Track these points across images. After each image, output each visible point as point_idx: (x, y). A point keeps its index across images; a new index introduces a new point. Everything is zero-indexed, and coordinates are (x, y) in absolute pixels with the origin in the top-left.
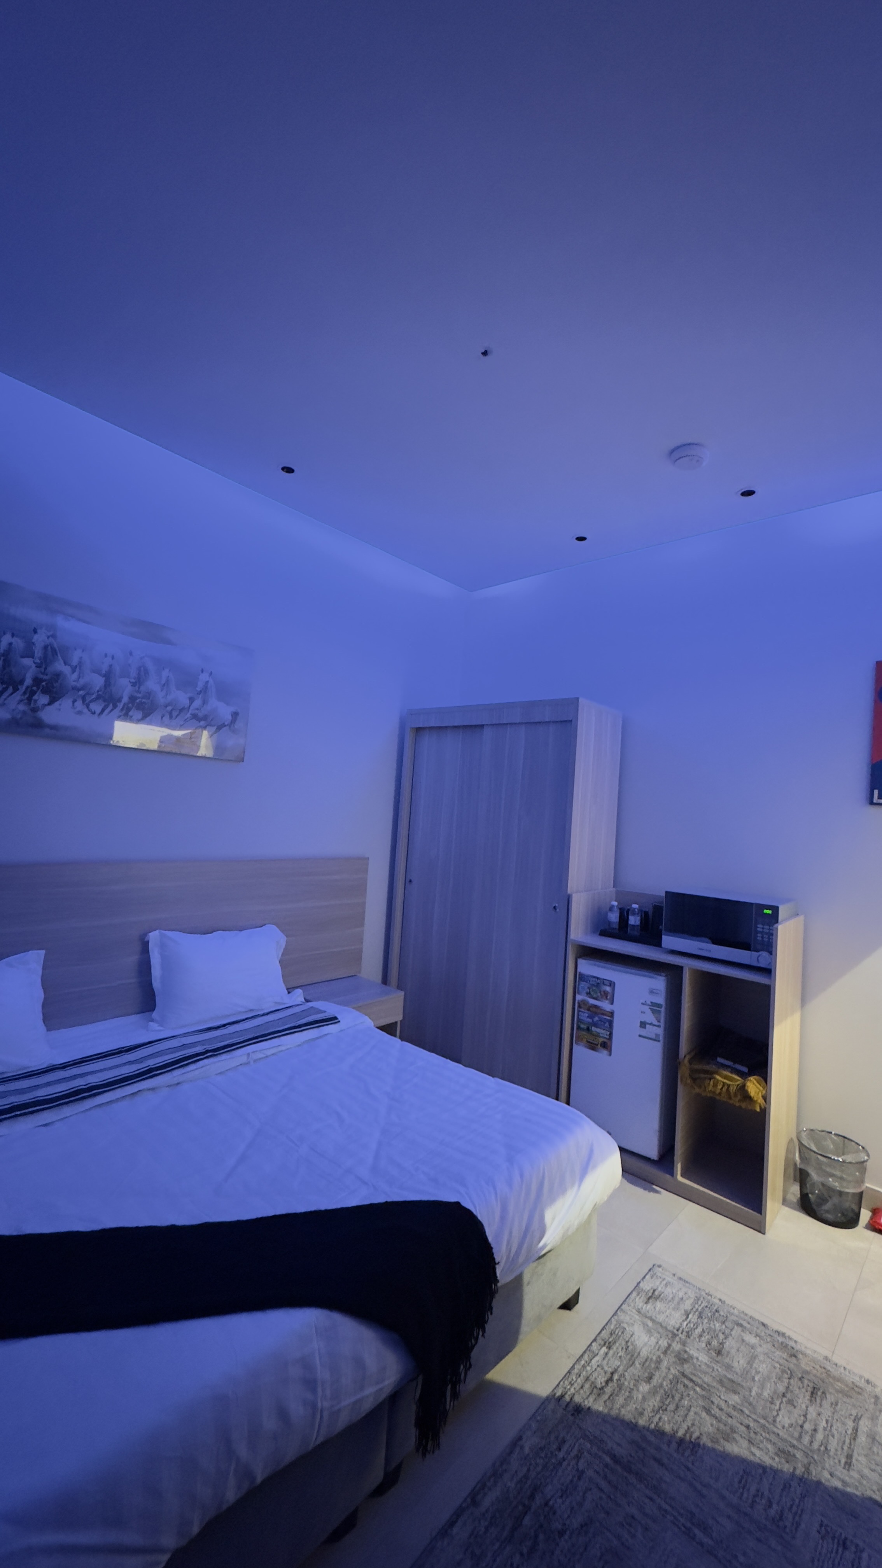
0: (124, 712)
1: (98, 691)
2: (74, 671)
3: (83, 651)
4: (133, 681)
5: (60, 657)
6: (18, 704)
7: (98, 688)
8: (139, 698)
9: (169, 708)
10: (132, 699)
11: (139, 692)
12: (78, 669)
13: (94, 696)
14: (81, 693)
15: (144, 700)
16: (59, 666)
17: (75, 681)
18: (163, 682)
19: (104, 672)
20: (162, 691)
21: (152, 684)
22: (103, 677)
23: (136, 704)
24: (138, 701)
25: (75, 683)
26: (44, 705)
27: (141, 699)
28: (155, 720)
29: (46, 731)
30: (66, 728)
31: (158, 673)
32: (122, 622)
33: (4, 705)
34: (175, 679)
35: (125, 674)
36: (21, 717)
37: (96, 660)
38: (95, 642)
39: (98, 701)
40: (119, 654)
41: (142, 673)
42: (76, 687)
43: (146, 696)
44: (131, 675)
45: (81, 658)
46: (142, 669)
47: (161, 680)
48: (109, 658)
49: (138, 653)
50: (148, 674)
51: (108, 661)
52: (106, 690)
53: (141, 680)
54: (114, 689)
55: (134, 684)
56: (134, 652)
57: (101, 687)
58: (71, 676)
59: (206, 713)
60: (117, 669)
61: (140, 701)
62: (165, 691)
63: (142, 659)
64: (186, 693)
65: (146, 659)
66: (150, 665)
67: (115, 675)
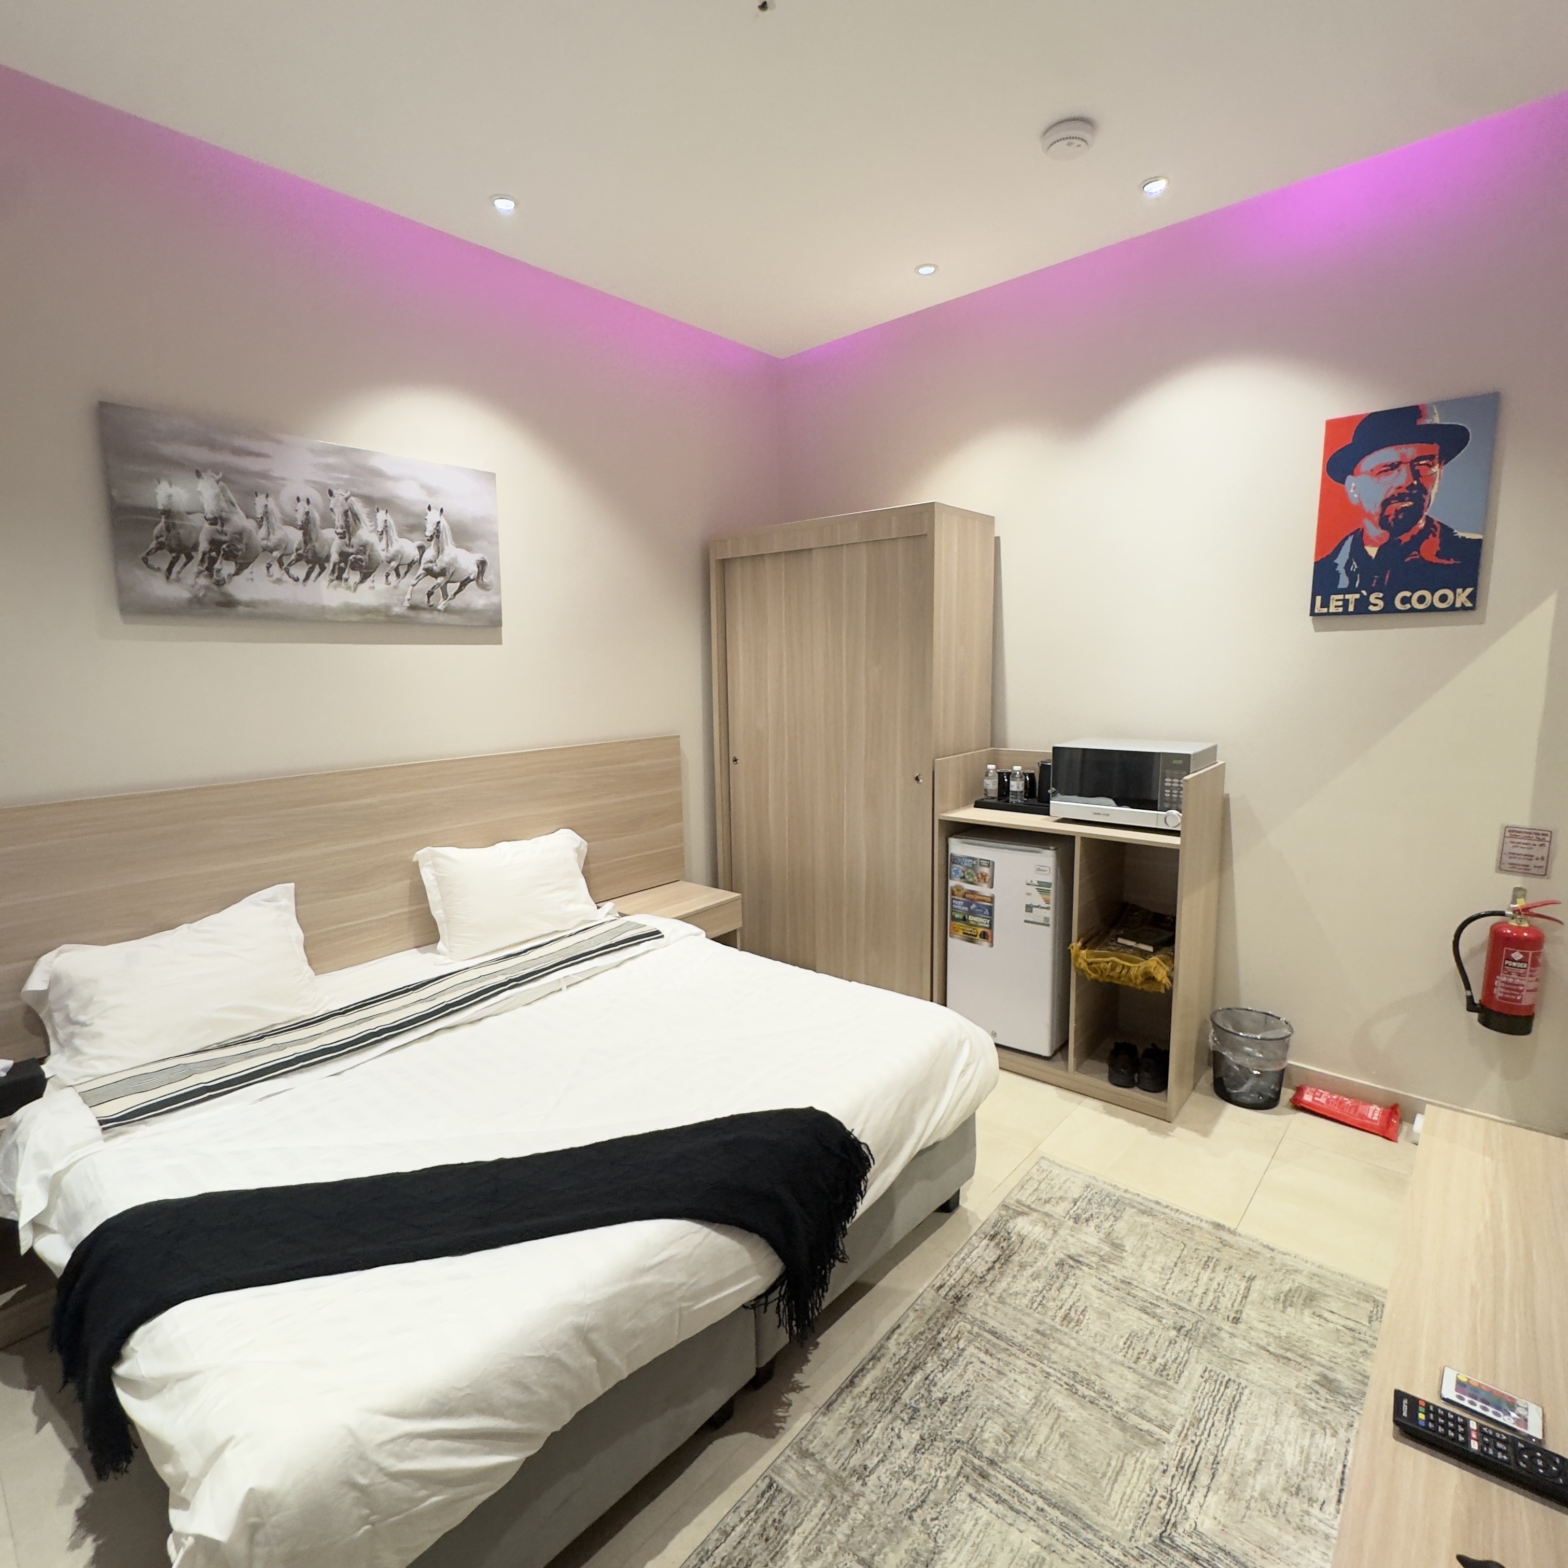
0: (336, 575)
1: (297, 550)
2: (260, 526)
3: (267, 496)
4: (340, 531)
5: (238, 509)
7: (295, 546)
8: (352, 554)
9: (394, 564)
10: (344, 555)
11: (349, 545)
12: (265, 523)
13: (293, 557)
14: (276, 554)
15: (359, 556)
16: (240, 520)
17: (263, 539)
18: (380, 530)
19: (300, 523)
20: (380, 541)
21: (366, 533)
22: (300, 529)
23: (349, 563)
24: (351, 558)
27: (354, 556)
28: (378, 581)
29: (241, 609)
30: (266, 603)
31: (372, 516)
32: (312, 451)
33: (178, 580)
34: (394, 521)
35: (328, 523)
36: (204, 596)
37: (288, 508)
38: (281, 482)
39: (299, 563)
40: (316, 497)
41: (351, 520)
42: (267, 547)
43: (361, 550)
44: (337, 523)
45: (266, 506)
46: (349, 513)
47: (376, 527)
48: (303, 503)
49: (340, 491)
50: (359, 520)
51: (302, 507)
52: (308, 547)
53: (351, 529)
54: (317, 545)
55: (342, 536)
56: (335, 492)
57: (299, 544)
58: (257, 532)
59: (444, 565)
60: (316, 516)
61: (355, 558)
62: (384, 541)
63: (347, 499)
64: (412, 541)
65: (352, 498)
66: (359, 507)
67: (315, 525)
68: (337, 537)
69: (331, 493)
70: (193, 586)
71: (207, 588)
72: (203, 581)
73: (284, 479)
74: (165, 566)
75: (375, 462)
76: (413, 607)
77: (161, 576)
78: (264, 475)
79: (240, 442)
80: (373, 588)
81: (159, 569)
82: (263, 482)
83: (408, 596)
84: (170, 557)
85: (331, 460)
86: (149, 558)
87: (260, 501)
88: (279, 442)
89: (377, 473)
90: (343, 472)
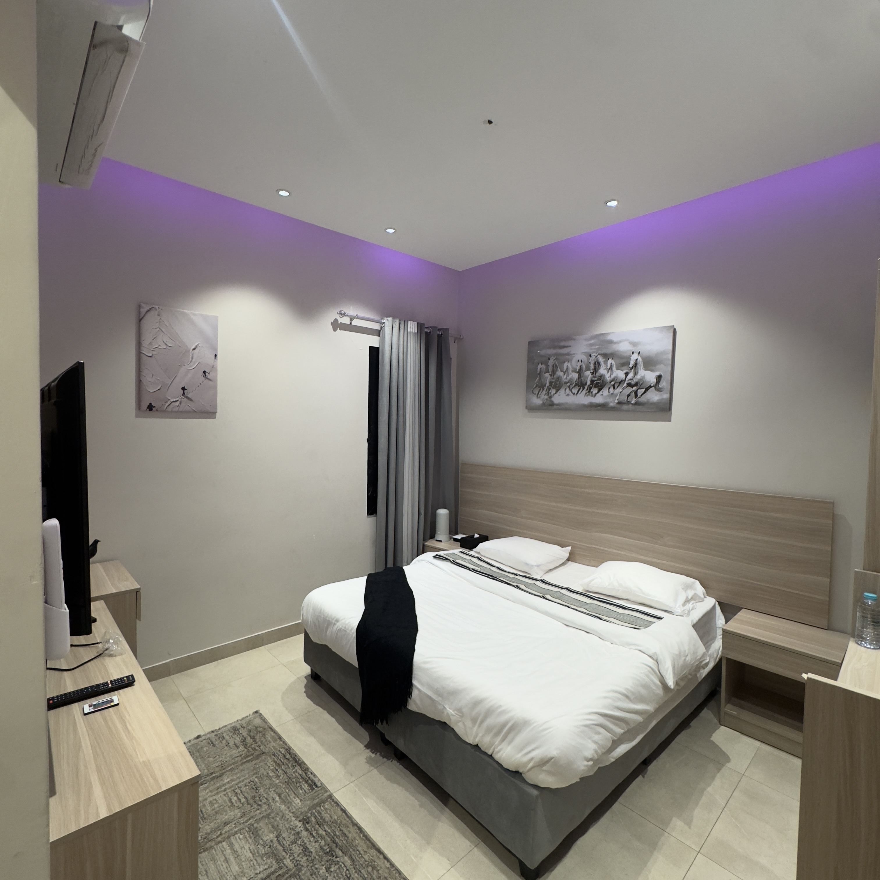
0: (588, 390)
1: (576, 382)
2: (564, 374)
3: (568, 362)
4: (592, 371)
5: (559, 369)
6: (544, 396)
7: (575, 380)
8: (595, 381)
9: (613, 383)
10: (592, 381)
11: (595, 377)
12: (566, 372)
13: (574, 385)
14: (568, 384)
15: (598, 381)
16: (559, 373)
17: (565, 379)
18: (608, 368)
19: (578, 371)
20: (608, 373)
21: (602, 371)
22: (577, 373)
23: (594, 385)
24: (595, 382)
25: (565, 380)
26: (554, 394)
27: (596, 381)
28: (605, 392)
29: (555, 407)
30: (563, 404)
31: (606, 363)
32: (586, 340)
33: (540, 397)
34: (615, 363)
35: (588, 369)
36: (546, 402)
37: (574, 365)
38: (573, 355)
39: (576, 387)
40: (584, 358)
41: (597, 366)
42: (566, 382)
43: (599, 379)
44: (591, 368)
45: (567, 366)
46: (597, 363)
47: (607, 366)
48: (580, 362)
49: (594, 354)
50: (600, 365)
51: (579, 364)
52: (579, 380)
53: (596, 369)
54: (582, 378)
55: (592, 373)
56: (592, 355)
57: (577, 379)
58: (563, 377)
59: (637, 381)
60: (584, 366)
61: (596, 382)
62: (610, 373)
63: (596, 357)
64: (623, 371)
65: (599, 356)
66: (601, 359)
67: (583, 370)
68: (590, 374)
69: (590, 356)
70: (543, 399)
71: (547, 399)
72: (546, 397)
73: (574, 354)
74: (537, 393)
75: (610, 337)
76: (620, 403)
77: (536, 396)
78: (568, 354)
79: (562, 344)
80: (602, 395)
81: (535, 394)
82: (567, 357)
83: (618, 398)
84: (539, 389)
85: (592, 342)
86: (534, 390)
87: (566, 364)
88: (574, 340)
89: (611, 342)
90: (596, 345)
